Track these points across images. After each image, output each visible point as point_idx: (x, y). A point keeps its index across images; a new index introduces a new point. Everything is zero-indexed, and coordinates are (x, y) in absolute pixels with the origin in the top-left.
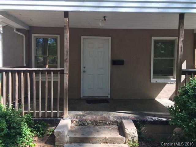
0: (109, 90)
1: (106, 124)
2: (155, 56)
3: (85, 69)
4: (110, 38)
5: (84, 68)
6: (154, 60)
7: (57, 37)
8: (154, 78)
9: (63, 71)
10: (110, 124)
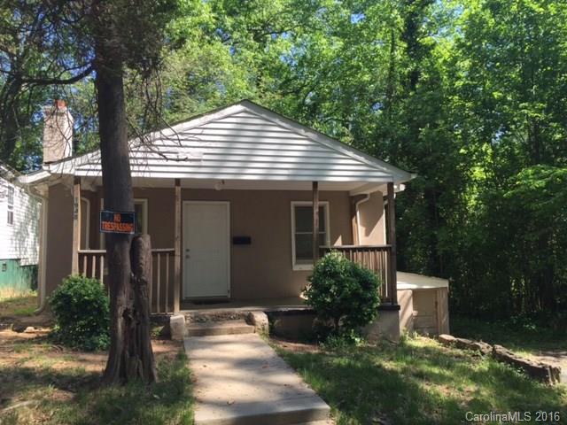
0: (229, 286)
1: (231, 319)
2: (297, 231)
3: (189, 253)
4: (228, 203)
5: (188, 250)
6: (296, 235)
7: (143, 202)
8: (297, 263)
9: (174, 252)
10: (235, 318)
